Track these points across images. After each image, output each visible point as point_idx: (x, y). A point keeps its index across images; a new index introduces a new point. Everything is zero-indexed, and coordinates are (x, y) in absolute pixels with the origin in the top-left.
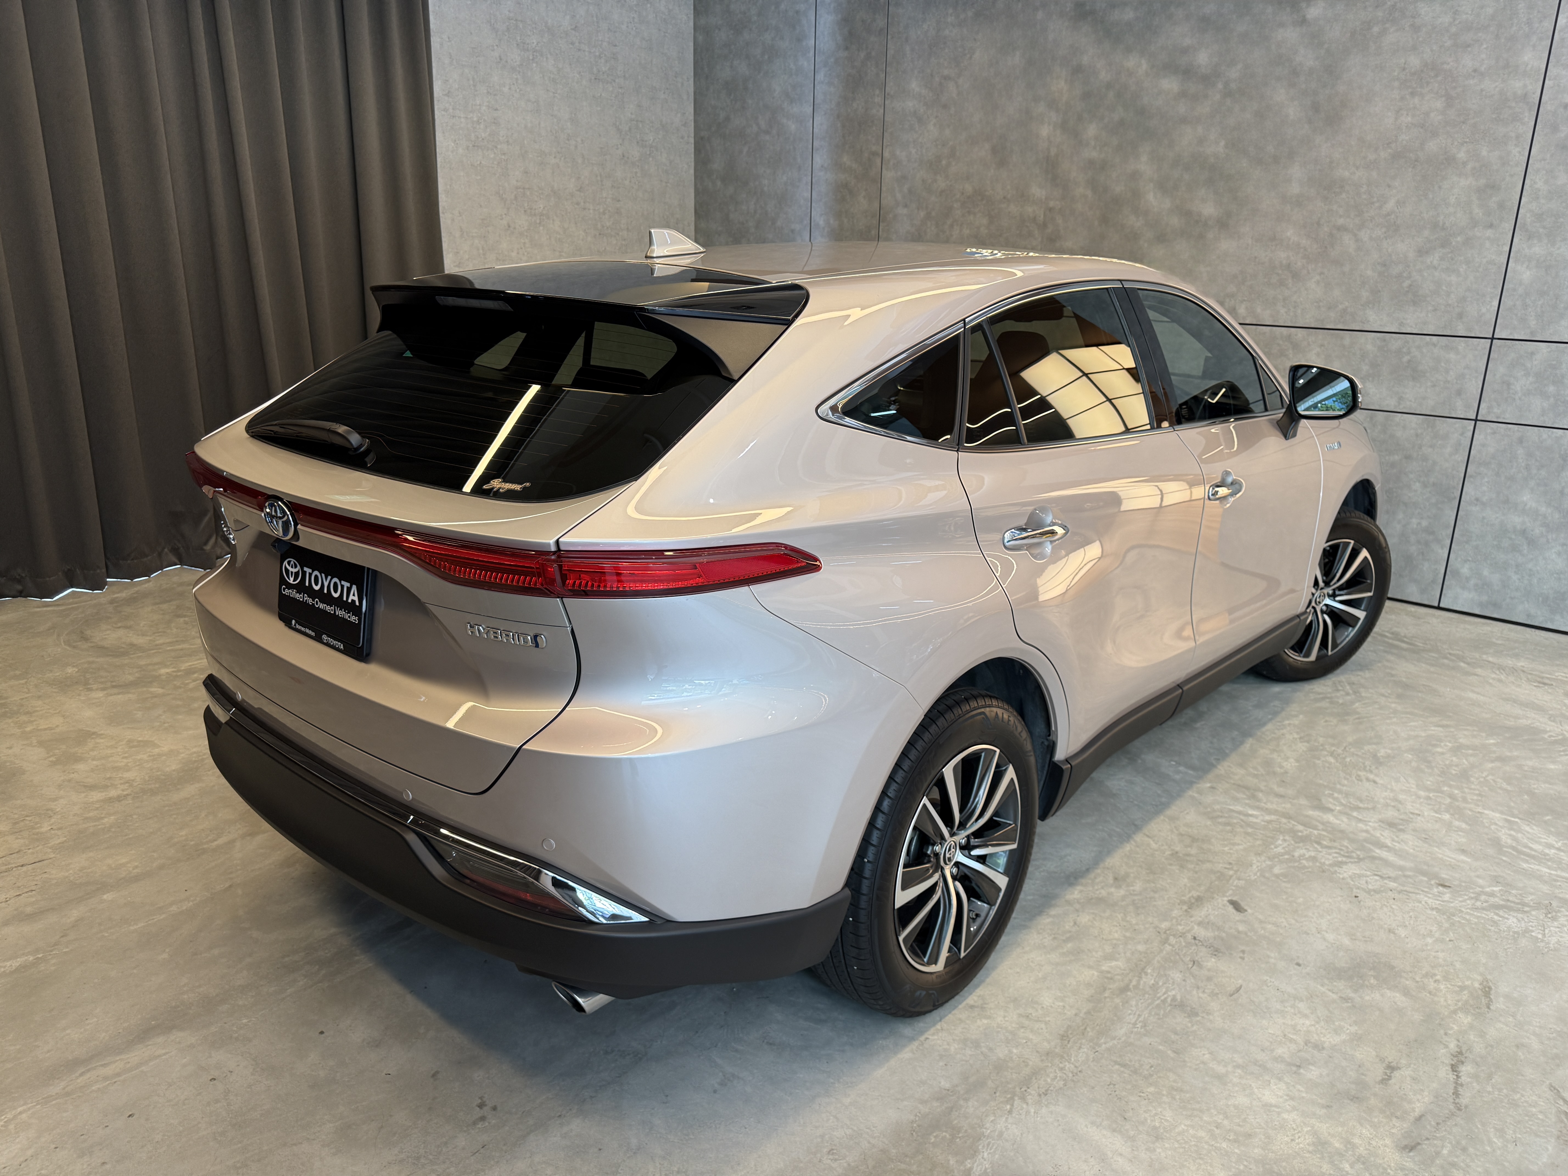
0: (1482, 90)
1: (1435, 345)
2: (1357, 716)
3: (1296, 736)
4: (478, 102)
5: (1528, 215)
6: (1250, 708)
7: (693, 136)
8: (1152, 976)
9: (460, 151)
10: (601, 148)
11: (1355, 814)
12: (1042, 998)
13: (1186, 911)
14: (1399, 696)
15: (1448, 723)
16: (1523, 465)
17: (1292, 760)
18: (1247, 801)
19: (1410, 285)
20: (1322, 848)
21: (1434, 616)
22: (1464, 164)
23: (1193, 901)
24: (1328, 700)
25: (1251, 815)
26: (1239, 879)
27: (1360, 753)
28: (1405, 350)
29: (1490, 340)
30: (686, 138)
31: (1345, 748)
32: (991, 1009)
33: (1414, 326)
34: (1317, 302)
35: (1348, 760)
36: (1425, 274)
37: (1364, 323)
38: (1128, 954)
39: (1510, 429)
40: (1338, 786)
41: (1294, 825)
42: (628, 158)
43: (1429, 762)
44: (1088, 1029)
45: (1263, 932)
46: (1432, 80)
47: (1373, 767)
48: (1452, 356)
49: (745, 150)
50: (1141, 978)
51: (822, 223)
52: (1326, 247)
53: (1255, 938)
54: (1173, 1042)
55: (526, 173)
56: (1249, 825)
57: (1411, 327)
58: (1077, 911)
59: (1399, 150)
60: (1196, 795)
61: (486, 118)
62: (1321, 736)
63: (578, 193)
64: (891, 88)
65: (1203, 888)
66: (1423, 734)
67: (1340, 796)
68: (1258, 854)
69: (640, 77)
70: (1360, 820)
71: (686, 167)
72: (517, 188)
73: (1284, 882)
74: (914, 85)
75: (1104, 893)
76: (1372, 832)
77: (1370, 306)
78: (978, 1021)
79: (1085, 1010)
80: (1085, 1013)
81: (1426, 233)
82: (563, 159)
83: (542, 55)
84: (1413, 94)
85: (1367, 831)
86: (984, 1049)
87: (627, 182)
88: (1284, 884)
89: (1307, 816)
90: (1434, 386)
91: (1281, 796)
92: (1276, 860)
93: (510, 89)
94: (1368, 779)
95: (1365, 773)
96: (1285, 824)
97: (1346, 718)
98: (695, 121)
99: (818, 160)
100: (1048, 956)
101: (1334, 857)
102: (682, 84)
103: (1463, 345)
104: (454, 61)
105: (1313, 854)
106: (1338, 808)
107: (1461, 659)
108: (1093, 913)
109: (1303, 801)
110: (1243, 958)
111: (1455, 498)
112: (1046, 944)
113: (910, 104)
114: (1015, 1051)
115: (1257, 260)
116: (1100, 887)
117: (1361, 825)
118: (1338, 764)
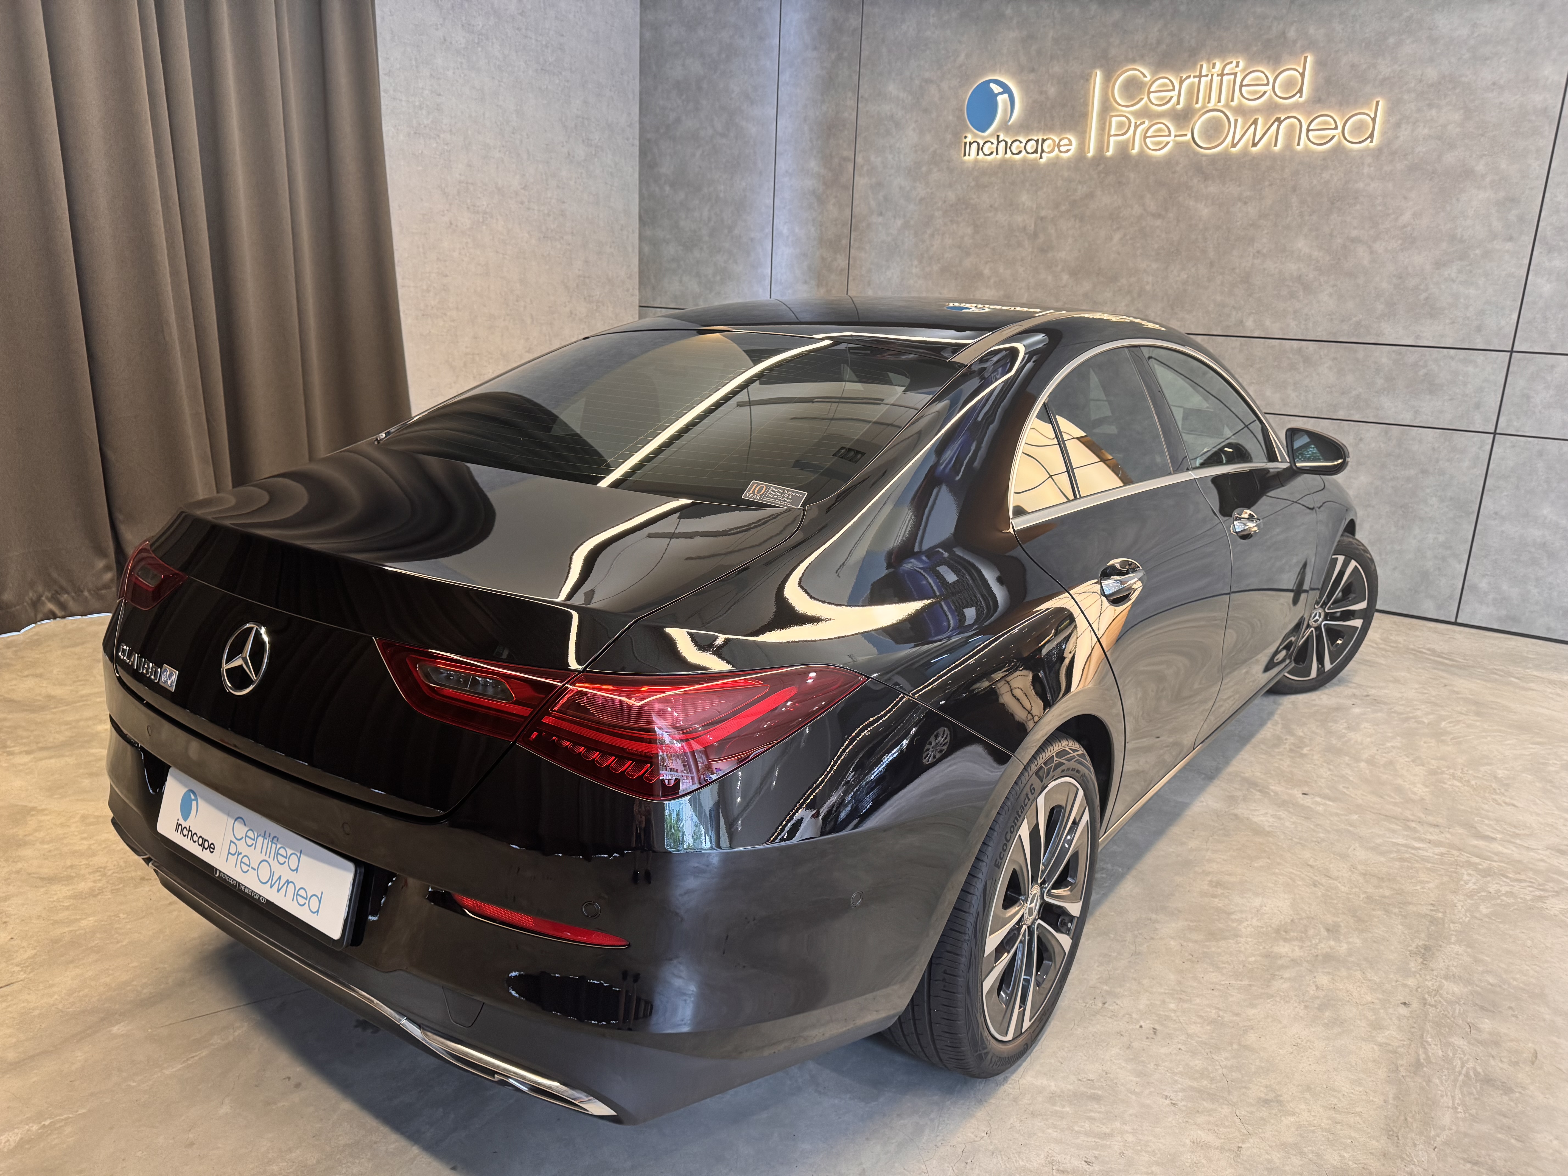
0: (1501, 103)
1: (1452, 358)
2: (1452, 736)
3: (1407, 759)
4: (421, 85)
5: (1549, 228)
6: (1343, 731)
7: (637, 137)
8: (1436, 1045)
9: (401, 137)
10: (547, 145)
11: (1518, 841)
12: (1336, 1083)
13: (1422, 963)
14: (1478, 714)
15: (1541, 740)
16: (1543, 477)
17: (1419, 785)
18: (1406, 833)
19: (1427, 298)
20: (1511, 881)
21: (1454, 631)
22: (1483, 176)
23: (1423, 951)
24: (1413, 720)
25: (1419, 849)
26: (1453, 923)
27: (1480, 776)
28: (1421, 363)
29: (1509, 353)
30: (631, 140)
31: (1462, 769)
32: (1288, 1102)
33: (1431, 339)
34: (1329, 315)
35: (1473, 782)
36: (1443, 287)
37: (1378, 336)
38: (1396, 1022)
39: (1530, 442)
40: (1483, 812)
41: (1467, 857)
42: (573, 157)
43: (1551, 782)
44: (1410, 1120)
45: (1515, 983)
46: (1450, 93)
47: (1503, 790)
48: (1471, 369)
49: (698, 153)
50: (1425, 1048)
51: (785, 231)
52: (1339, 259)
53: (1513, 991)
54: (1509, 1128)
55: (470, 166)
56: (1425, 859)
57: (1428, 340)
58: (1311, 971)
59: (1416, 161)
60: (1351, 829)
61: (428, 103)
62: (1432, 759)
63: (523, 191)
64: (865, 91)
65: (1423, 935)
66: (1527, 753)
67: (1491, 823)
68: (1455, 892)
69: (586, 72)
70: (1528, 849)
71: (631, 172)
72: (460, 182)
73: (1499, 922)
74: (892, 88)
75: (1324, 947)
76: (1548, 861)
77: (1386, 318)
78: (1283, 1118)
79: (1391, 1096)
80: (1394, 1099)
81: (1444, 245)
82: (507, 153)
83: (487, 39)
84: (1430, 106)
85: (1542, 860)
86: (1310, 1156)
87: (572, 183)
88: (1501, 926)
89: (1475, 846)
90: (1451, 399)
91: (1436, 826)
92: (1476, 897)
93: (454, 73)
94: (1505, 803)
95: (1499, 797)
96: (1458, 856)
97: (1442, 738)
98: (641, 123)
99: (782, 165)
100: (1313, 1030)
101: (1531, 892)
102: (628, 83)
103: (1482, 358)
104: (396, 38)
105: (1508, 889)
106: (1498, 836)
107: (1510, 674)
108: (1329, 973)
109: (1460, 830)
110: (1516, 1016)
111: (1473, 512)
112: (1301, 1015)
113: (887, 108)
114: (1345, 1155)
115: (1266, 272)
116: (1317, 941)
117: (1532, 854)
118: (1466, 787)
